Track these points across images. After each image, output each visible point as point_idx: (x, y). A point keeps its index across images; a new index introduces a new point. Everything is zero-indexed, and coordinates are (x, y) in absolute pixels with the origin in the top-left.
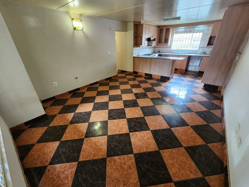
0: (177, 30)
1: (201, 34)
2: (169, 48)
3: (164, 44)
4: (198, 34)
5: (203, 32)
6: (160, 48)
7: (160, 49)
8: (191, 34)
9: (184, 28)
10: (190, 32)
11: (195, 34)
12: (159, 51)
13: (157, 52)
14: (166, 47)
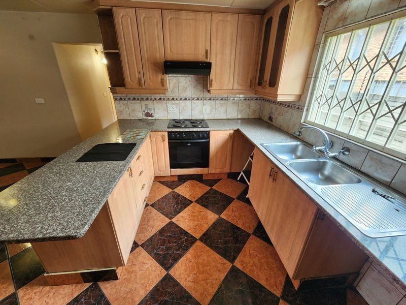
7: (274, 110)
12: (270, 119)
13: (266, 119)
14: (289, 106)
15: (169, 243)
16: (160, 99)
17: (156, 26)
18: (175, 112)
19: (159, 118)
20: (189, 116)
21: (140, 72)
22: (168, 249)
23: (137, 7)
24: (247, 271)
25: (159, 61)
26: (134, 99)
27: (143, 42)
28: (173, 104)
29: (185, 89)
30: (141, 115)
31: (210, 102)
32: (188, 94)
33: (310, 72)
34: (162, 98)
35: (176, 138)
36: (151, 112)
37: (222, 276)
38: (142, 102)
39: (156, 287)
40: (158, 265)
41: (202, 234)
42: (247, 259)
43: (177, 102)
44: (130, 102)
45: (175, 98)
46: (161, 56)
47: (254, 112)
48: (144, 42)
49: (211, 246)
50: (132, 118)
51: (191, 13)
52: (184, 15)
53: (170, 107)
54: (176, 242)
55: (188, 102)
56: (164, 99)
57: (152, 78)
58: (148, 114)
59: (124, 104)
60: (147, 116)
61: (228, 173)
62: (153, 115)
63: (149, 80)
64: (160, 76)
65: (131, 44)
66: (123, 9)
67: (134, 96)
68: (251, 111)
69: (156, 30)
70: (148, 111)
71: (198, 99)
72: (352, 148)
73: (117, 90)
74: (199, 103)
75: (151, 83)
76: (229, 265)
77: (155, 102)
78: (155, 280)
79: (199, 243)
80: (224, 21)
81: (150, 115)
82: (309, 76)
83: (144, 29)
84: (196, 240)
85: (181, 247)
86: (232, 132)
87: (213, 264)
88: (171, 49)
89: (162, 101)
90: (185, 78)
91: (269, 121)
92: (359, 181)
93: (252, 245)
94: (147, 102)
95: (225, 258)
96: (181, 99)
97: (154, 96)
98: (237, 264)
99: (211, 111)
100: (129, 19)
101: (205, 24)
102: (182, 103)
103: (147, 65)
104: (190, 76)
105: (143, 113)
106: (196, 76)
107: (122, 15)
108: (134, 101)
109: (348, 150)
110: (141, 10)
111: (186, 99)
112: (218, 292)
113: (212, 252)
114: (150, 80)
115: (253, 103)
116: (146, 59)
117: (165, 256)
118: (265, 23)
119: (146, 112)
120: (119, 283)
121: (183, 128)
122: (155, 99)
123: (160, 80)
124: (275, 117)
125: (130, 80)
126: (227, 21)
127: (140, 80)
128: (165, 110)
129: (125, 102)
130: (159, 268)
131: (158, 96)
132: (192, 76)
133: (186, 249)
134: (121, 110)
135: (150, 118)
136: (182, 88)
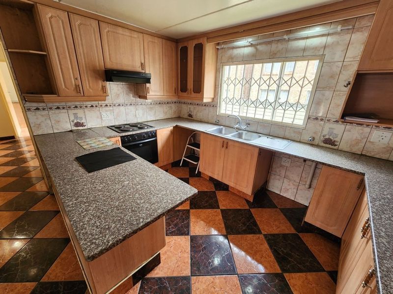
0: (231, 52)
1: (314, 64)
2: (211, 109)
3: (194, 95)
4: (301, 64)
5: (322, 58)
6: (192, 107)
7: (192, 110)
8: (278, 66)
9: (252, 45)
10: (273, 57)
11: (289, 65)
12: (190, 116)
13: (186, 116)
14: (205, 105)
15: (173, 222)
16: (92, 106)
17: (93, 35)
18: (110, 118)
19: (92, 127)
20: (124, 121)
21: (76, 79)
22: (176, 225)
23: (70, 12)
24: (229, 208)
25: (98, 68)
26: (58, 108)
27: (79, 48)
28: (107, 111)
29: (118, 96)
30: (69, 126)
31: (141, 106)
32: (121, 100)
33: (217, 84)
34: (94, 105)
35: (129, 141)
36: (82, 121)
37: (221, 217)
38: (70, 111)
39: (191, 247)
40: (179, 237)
41: (189, 205)
42: (224, 203)
43: (111, 108)
44: (51, 112)
45: (108, 105)
46: (100, 64)
47: (175, 112)
48: (81, 48)
49: (201, 208)
50: (56, 131)
51: (127, 30)
52: (120, 31)
53: (104, 114)
54: (177, 219)
55: (122, 108)
56: (96, 106)
57: (91, 85)
58: (77, 124)
59: (42, 116)
60: (77, 126)
61: (172, 163)
62: (84, 124)
63: (88, 87)
64: (100, 83)
65: (63, 48)
66: (52, 9)
67: (57, 104)
68: (173, 111)
69: (94, 39)
70: (78, 121)
71: (131, 105)
72: (251, 122)
73: (44, 98)
74: (132, 108)
75: (91, 91)
76: (219, 210)
77: (86, 110)
78: (187, 245)
79: (192, 211)
80: (152, 42)
81: (82, 125)
82: (217, 87)
83: (80, 35)
84: (189, 210)
85: (183, 219)
86: (172, 128)
87: (211, 215)
88: (110, 59)
89: (94, 109)
90: (116, 86)
91: (190, 118)
92: (260, 137)
93: (220, 195)
94: (76, 111)
95: (213, 209)
96: (115, 105)
97: (84, 103)
98: (222, 207)
99: (143, 114)
100: (61, 22)
101: (138, 41)
102: (116, 109)
103: (85, 72)
104: (122, 83)
105: (72, 123)
106: (127, 83)
107: (50, 15)
108: (57, 111)
109: (249, 124)
110: (76, 17)
111: (119, 105)
112: (225, 224)
113: (204, 210)
114: (90, 87)
115: (173, 106)
116: (84, 65)
117: (178, 230)
118: (179, 49)
119: (75, 121)
120: (164, 264)
121: (131, 131)
122: (86, 107)
123: (101, 87)
124: (195, 113)
125: (64, 87)
126: (155, 42)
127: (77, 87)
128: (98, 117)
129: (45, 112)
130: (182, 237)
131: (89, 104)
132: (124, 83)
133: (188, 218)
134: (38, 123)
135: (81, 128)
136: (114, 95)
